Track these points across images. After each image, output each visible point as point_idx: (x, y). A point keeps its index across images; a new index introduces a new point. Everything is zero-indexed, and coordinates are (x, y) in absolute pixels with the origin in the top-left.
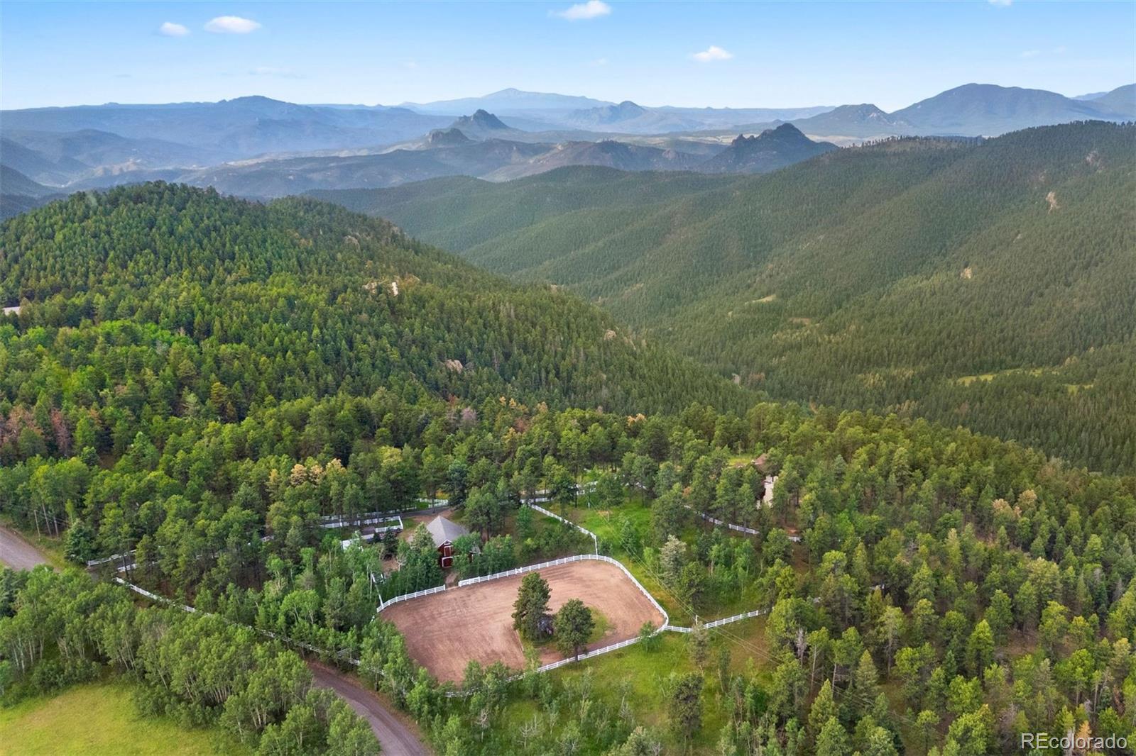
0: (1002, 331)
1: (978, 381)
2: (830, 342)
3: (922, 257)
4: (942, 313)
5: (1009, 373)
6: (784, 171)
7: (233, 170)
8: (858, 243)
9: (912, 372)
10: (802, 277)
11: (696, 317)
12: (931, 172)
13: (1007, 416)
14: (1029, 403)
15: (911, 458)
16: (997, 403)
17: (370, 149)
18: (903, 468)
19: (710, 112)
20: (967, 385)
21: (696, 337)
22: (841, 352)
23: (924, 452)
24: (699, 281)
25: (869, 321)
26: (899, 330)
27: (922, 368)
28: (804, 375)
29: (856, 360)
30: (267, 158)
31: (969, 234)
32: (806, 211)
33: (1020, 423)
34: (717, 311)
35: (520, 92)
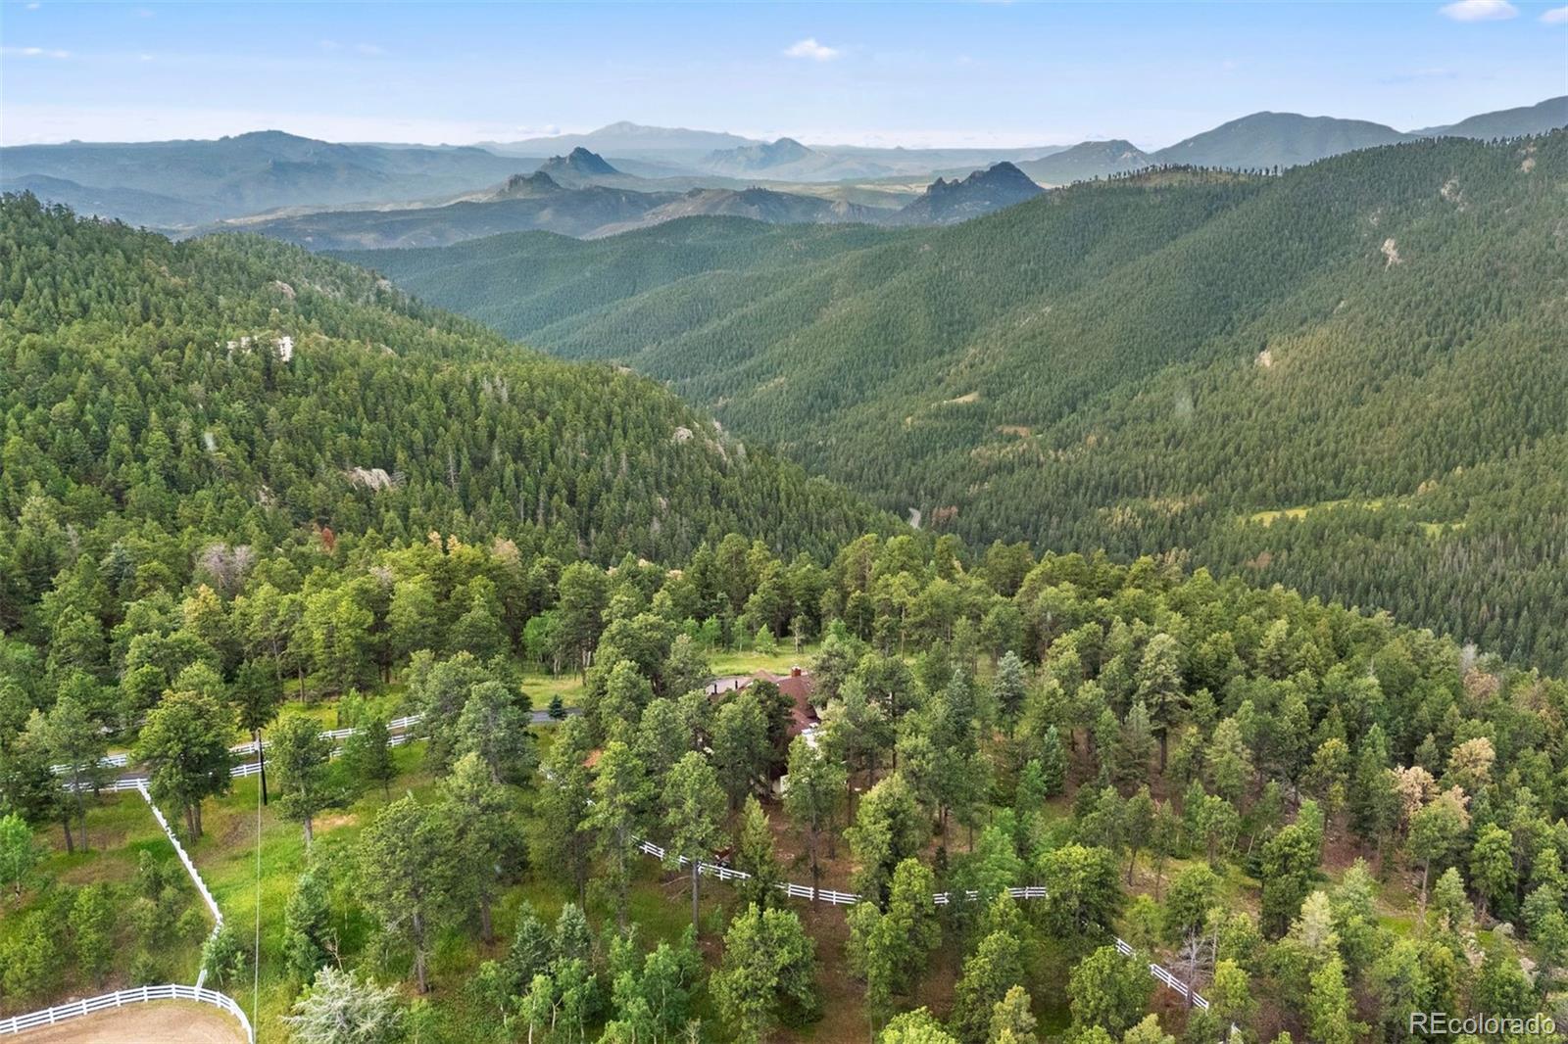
0: (1319, 443)
1: (1284, 519)
2: (1057, 460)
3: (1196, 336)
4: (1226, 417)
5: (1330, 506)
6: (995, 215)
7: (230, 229)
8: (1101, 316)
9: (1181, 504)
10: (1018, 367)
11: (859, 427)
12: (1210, 215)
13: (1329, 572)
14: (1366, 551)
15: (1185, 657)
16: (1315, 553)
17: (424, 201)
18: (1166, 685)
19: (900, 153)
20: (1267, 524)
21: (857, 454)
22: (1073, 476)
23: (1215, 643)
24: (866, 374)
25: (1117, 429)
26: (1162, 443)
27: (1198, 498)
28: (1017, 509)
29: (1097, 487)
30: (281, 214)
31: (1266, 302)
32: (1026, 272)
33: (1352, 584)
34: (891, 415)
35: (638, 128)
